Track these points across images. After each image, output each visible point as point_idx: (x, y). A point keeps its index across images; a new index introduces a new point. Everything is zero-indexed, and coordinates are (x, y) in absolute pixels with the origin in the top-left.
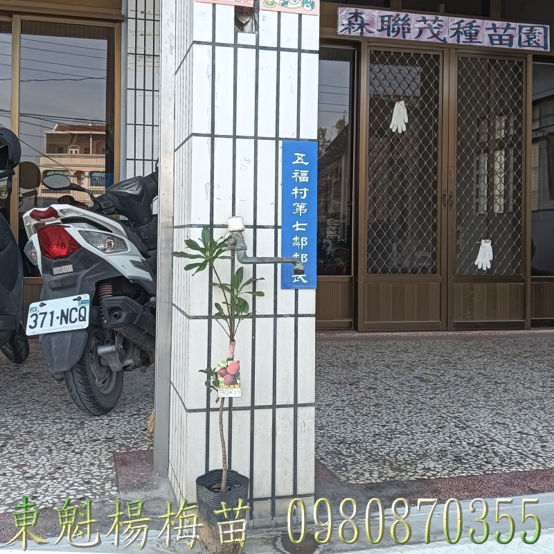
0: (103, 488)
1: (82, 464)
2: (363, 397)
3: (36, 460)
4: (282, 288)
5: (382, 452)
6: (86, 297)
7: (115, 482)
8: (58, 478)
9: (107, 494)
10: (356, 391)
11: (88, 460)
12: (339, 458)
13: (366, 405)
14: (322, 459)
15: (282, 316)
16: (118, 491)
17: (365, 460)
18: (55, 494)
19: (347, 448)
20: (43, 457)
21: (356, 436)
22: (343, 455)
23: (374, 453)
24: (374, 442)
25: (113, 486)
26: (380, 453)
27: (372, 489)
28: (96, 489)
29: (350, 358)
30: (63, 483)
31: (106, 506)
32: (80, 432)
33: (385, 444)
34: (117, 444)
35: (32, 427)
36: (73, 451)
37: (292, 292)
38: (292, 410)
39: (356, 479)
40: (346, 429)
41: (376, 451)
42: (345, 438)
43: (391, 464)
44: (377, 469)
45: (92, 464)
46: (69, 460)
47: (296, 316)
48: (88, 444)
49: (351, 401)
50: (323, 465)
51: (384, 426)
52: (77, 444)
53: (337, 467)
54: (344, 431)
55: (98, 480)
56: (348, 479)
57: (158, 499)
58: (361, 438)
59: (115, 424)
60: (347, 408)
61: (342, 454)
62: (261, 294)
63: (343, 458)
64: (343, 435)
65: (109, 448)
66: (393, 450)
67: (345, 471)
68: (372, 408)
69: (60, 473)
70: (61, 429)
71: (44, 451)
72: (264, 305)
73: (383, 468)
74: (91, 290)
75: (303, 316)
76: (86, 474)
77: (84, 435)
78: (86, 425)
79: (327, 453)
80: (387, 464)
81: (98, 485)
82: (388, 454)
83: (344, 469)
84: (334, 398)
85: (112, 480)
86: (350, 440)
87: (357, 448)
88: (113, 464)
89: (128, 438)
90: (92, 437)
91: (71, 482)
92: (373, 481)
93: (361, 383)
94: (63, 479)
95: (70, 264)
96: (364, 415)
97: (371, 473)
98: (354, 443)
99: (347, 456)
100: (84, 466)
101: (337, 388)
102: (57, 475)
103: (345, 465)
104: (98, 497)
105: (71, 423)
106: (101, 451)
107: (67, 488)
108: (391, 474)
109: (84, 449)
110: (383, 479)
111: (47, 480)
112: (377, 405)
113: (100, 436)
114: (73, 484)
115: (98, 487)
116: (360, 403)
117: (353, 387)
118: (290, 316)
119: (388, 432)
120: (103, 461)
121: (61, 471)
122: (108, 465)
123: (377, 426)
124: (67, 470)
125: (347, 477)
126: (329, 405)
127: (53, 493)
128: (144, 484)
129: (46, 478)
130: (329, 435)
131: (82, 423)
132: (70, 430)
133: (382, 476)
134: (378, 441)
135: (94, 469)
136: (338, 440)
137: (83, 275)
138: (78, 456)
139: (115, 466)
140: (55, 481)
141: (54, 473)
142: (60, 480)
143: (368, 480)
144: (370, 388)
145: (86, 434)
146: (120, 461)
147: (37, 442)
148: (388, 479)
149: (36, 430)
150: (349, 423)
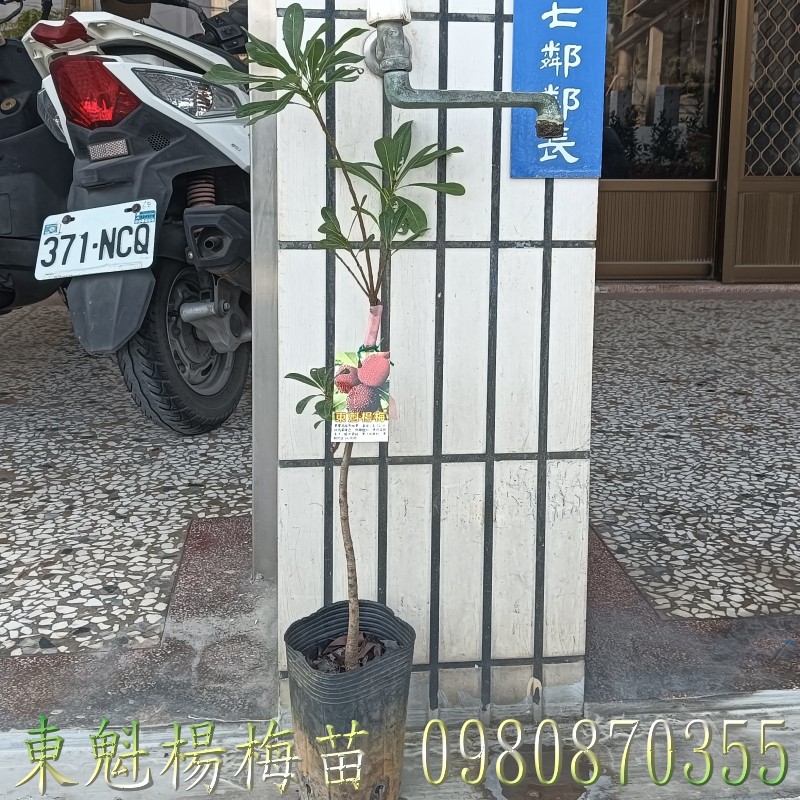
0: (136, 605)
1: (118, 542)
2: (721, 412)
3: (31, 531)
4: (512, 176)
5: (753, 537)
6: (149, 205)
7: (168, 591)
8: (55, 575)
9: (140, 620)
10: (708, 398)
11: (133, 534)
12: (659, 550)
13: (726, 429)
14: (622, 550)
15: (511, 244)
16: (164, 613)
17: (716, 557)
18: (32, 615)
19: (678, 527)
20: (49, 525)
21: (700, 498)
22: (668, 543)
23: (736, 540)
24: (739, 512)
25: (159, 600)
26: (750, 542)
27: (725, 632)
28: (122, 606)
29: (703, 331)
30: (60, 588)
31: (125, 651)
32: (144, 470)
33: (762, 520)
34: (206, 497)
35: (58, 456)
36: (113, 513)
37: (538, 186)
38: (533, 465)
39: (692, 605)
40: (680, 481)
41: (743, 534)
42: (676, 501)
43: (774, 570)
44: (739, 580)
45: (138, 544)
46: (96, 532)
47: (548, 244)
48: (151, 497)
49: (696, 419)
50: (622, 566)
51: (761, 477)
52: (129, 496)
53: (652, 573)
54: (675, 485)
55: (135, 583)
56: (674, 606)
57: (244, 638)
58: (710, 502)
59: (217, 455)
60: (686, 435)
61: (665, 540)
62: (458, 190)
63: (667, 549)
64: (671, 495)
65: (187, 507)
66: (779, 534)
67: (670, 583)
68: (738, 435)
69: (65, 564)
70: (110, 463)
71: (57, 508)
72: (467, 218)
73: (755, 579)
74: (163, 193)
75: (565, 244)
76: (117, 567)
77: (149, 476)
78: (161, 455)
79: (634, 537)
80: (765, 568)
81: (129, 597)
82: (767, 544)
83: (666, 578)
84: (663, 411)
85: (163, 585)
86: (685, 507)
87: (700, 526)
88: (181, 545)
89: (232, 486)
90: (164, 482)
91: (76, 587)
92: (731, 612)
93: (720, 381)
94: (65, 577)
95: (120, 138)
96: (721, 451)
97: (727, 590)
98: (695, 514)
99: (677, 546)
100: (120, 548)
101: (671, 392)
102: (55, 568)
103: (670, 569)
104: (116, 628)
105: (135, 449)
106: (169, 513)
107: (63, 602)
108: (773, 595)
109: (137, 508)
110: (753, 607)
111: (32, 578)
112: (748, 429)
113: (180, 479)
114: (79, 591)
115: (127, 602)
116: (714, 424)
117: (702, 390)
118: (533, 244)
119: (771, 491)
120: (164, 538)
121: (70, 557)
122: (169, 549)
123: (746, 476)
124: (82, 557)
125: (672, 600)
126: (650, 427)
127: (30, 611)
128: (225, 598)
129: (33, 574)
130: (643, 493)
131: (157, 450)
132: (127, 465)
133: (751, 601)
134: (747, 511)
135: (137, 556)
136: (660, 506)
137: (147, 161)
138: (118, 523)
139: (183, 550)
140: (46, 582)
141: (53, 563)
142: (57, 580)
143: (718, 608)
144: (738, 393)
145: (155, 474)
146: (197, 539)
147: (53, 490)
148: (765, 608)
149: (62, 462)
150: (687, 468)
